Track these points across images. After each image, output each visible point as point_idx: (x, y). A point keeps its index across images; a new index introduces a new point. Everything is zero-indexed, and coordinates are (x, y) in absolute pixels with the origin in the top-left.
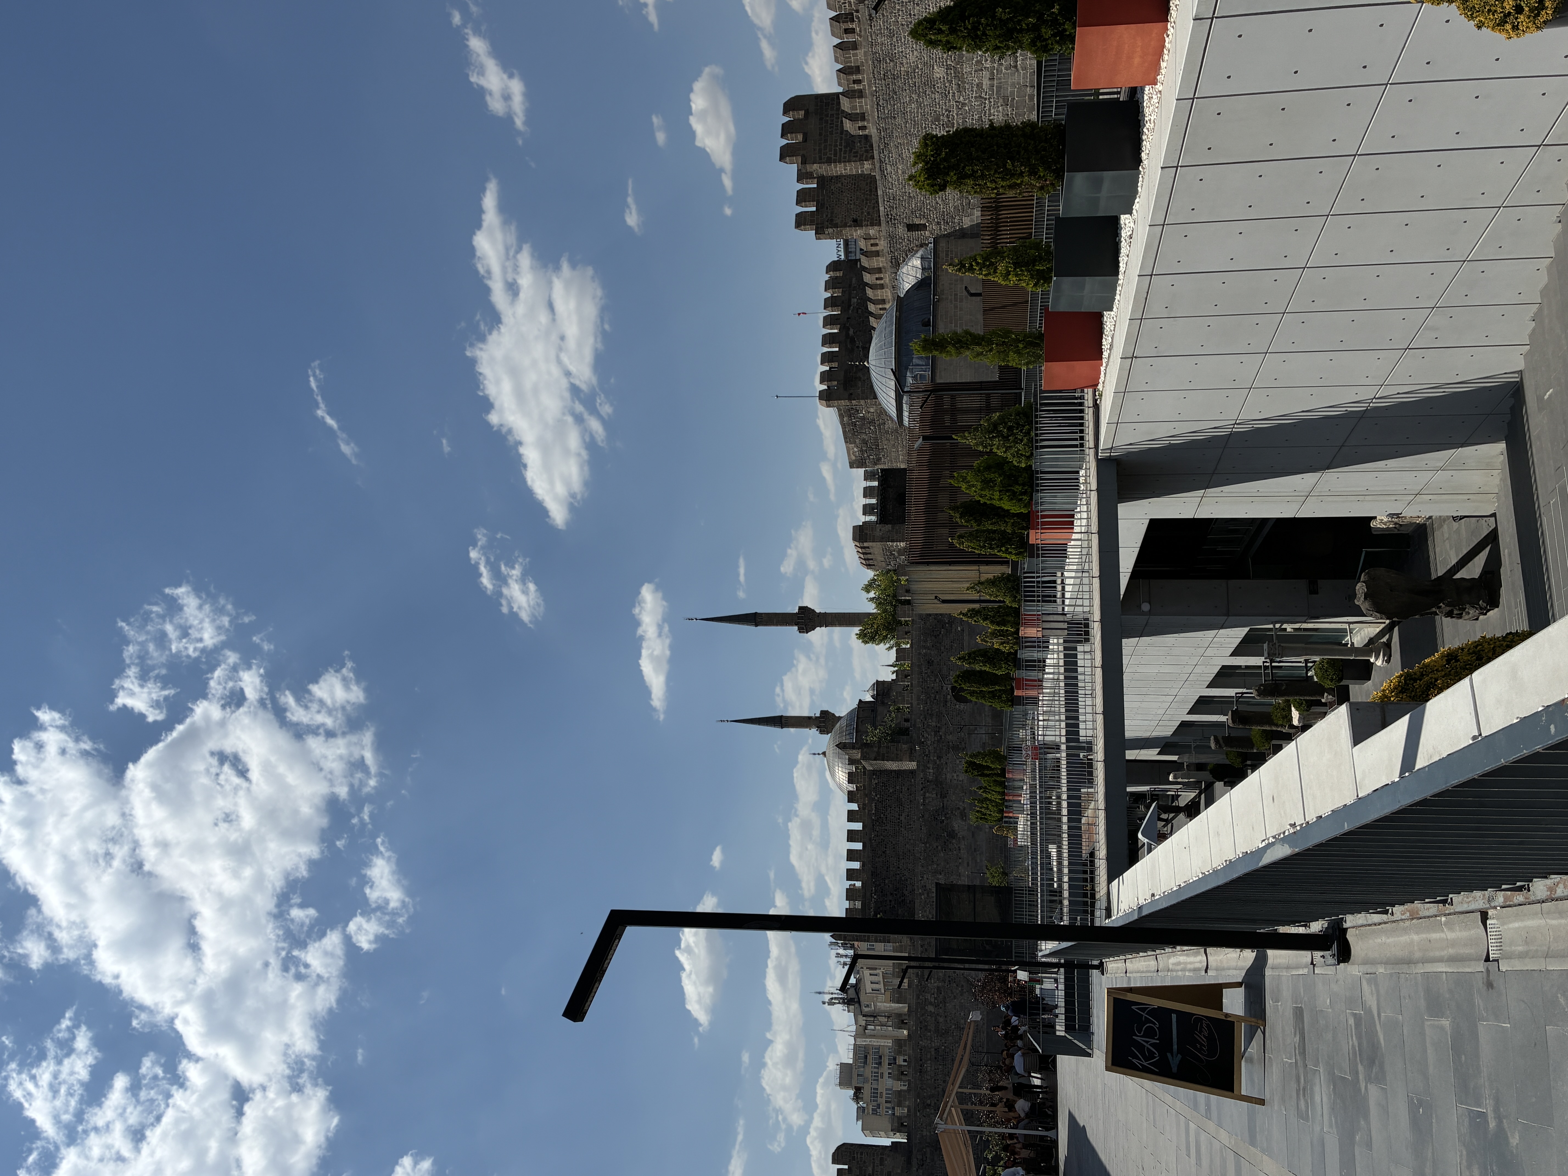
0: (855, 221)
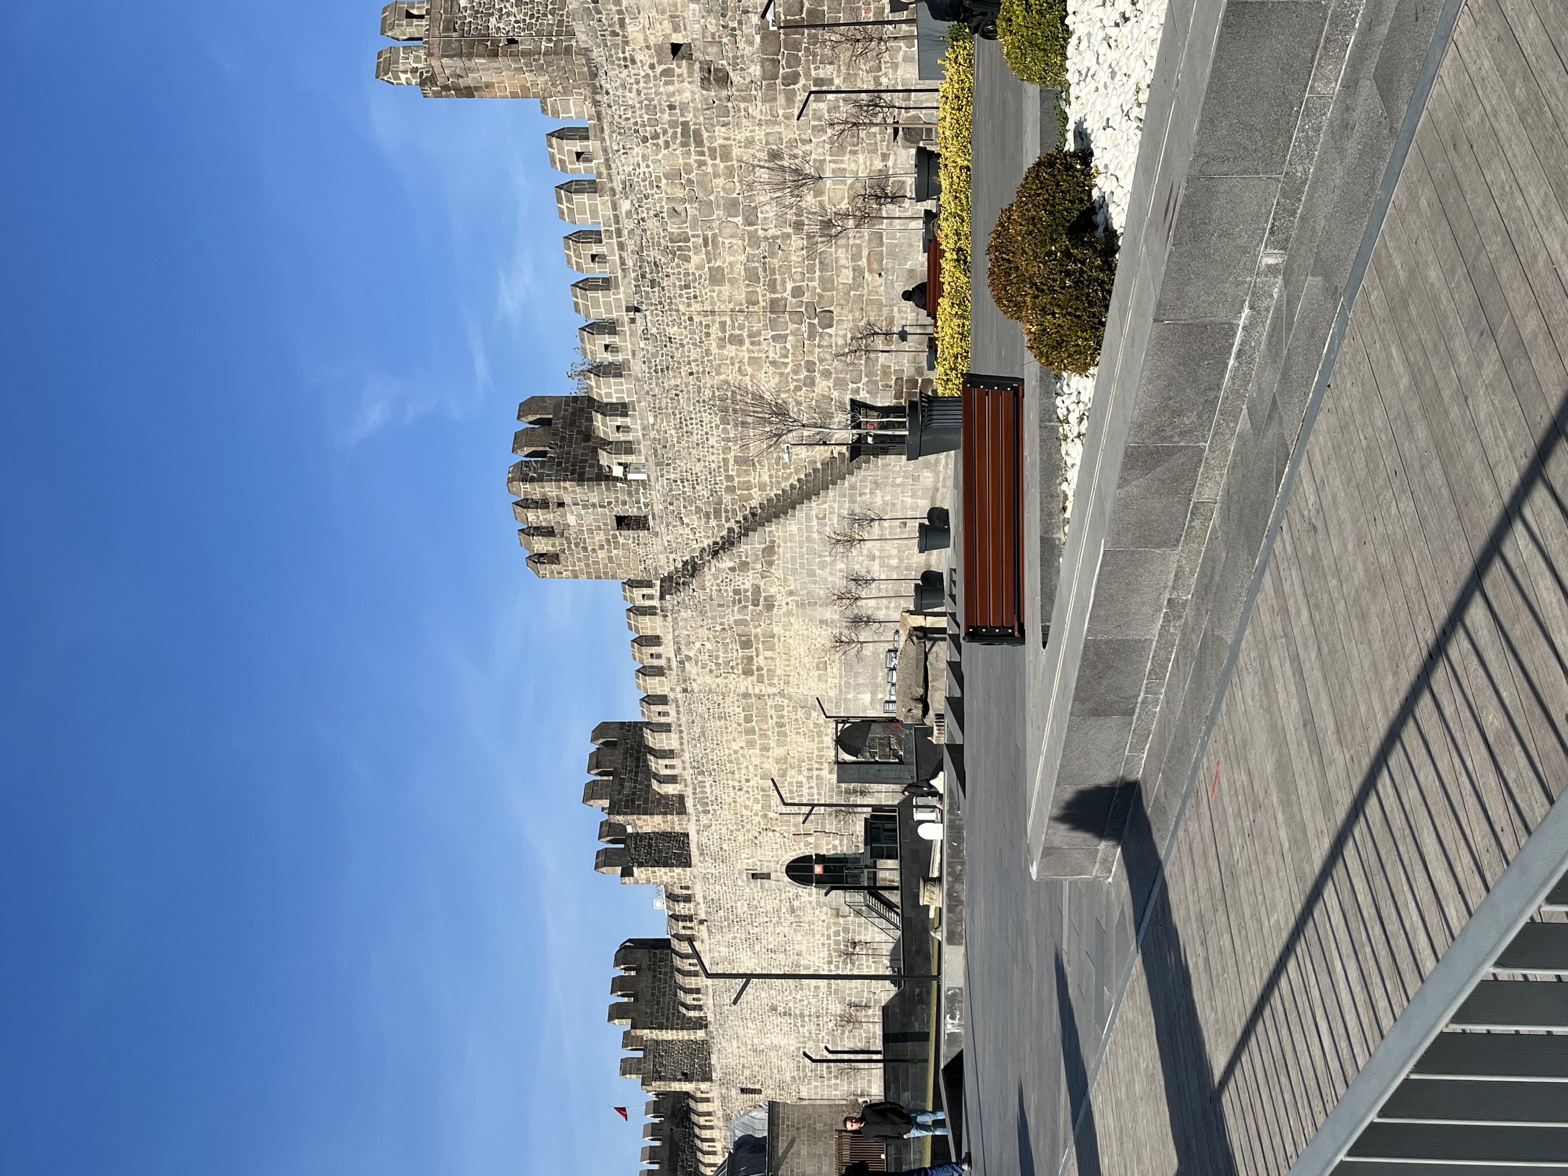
0: (684, 1075)
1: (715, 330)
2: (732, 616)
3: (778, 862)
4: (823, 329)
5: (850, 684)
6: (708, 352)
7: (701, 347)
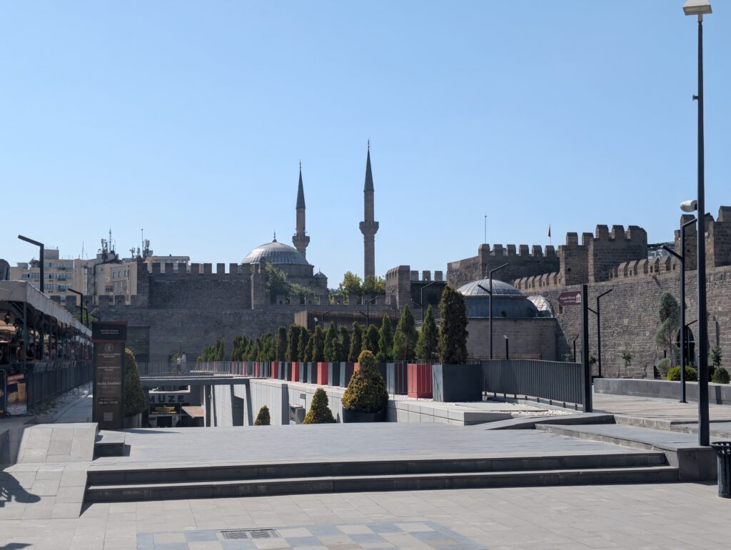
0: (569, 270)
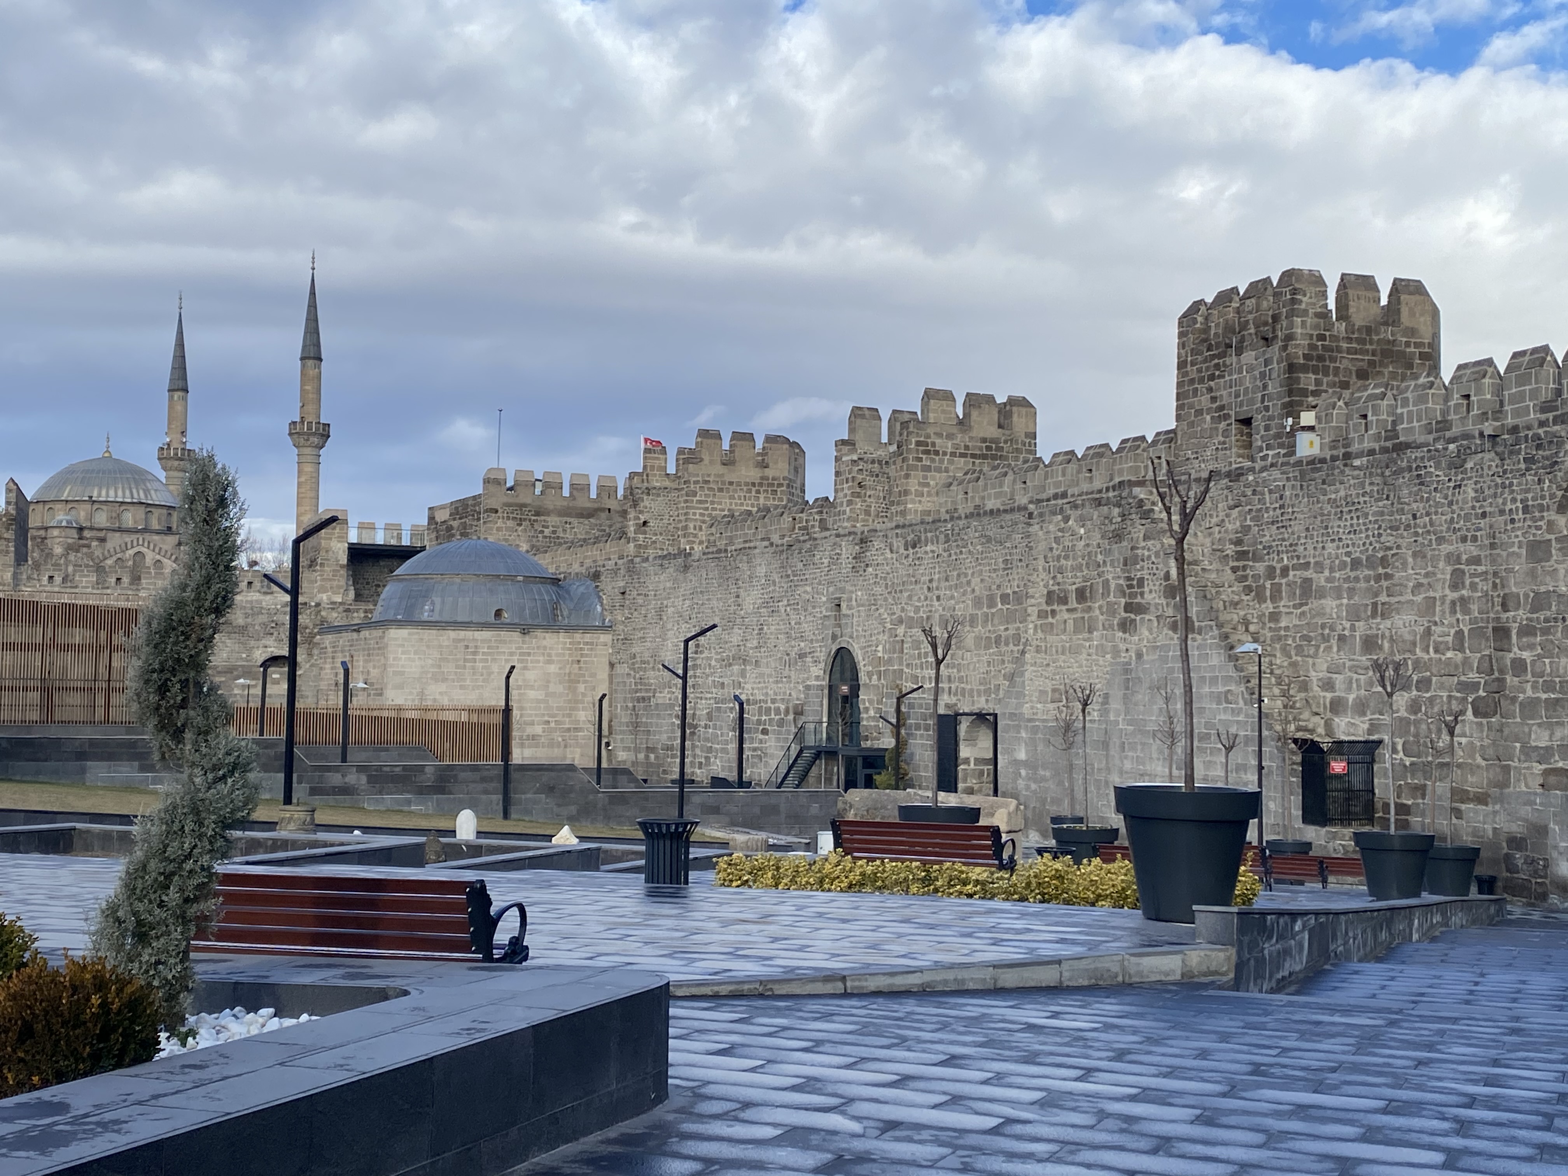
0: (646, 524)
1: (1471, 549)
2: (1114, 575)
3: (851, 637)
4: (1472, 703)
5: (1036, 734)
6: (1441, 540)
7: (1449, 529)
